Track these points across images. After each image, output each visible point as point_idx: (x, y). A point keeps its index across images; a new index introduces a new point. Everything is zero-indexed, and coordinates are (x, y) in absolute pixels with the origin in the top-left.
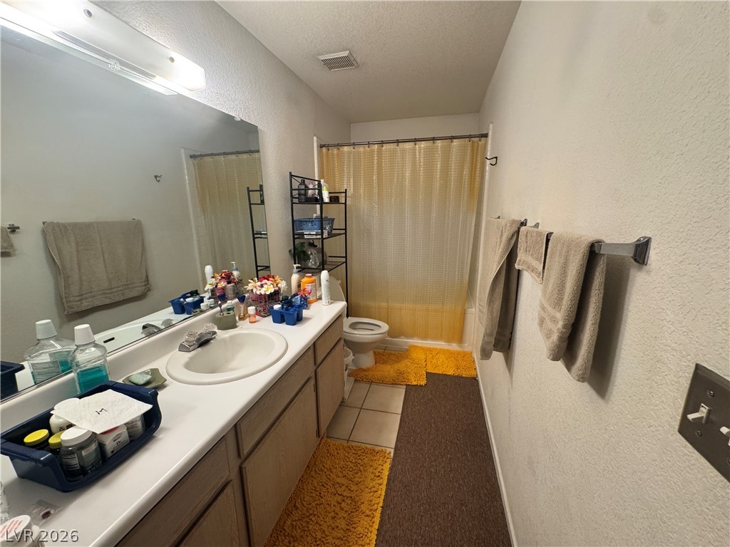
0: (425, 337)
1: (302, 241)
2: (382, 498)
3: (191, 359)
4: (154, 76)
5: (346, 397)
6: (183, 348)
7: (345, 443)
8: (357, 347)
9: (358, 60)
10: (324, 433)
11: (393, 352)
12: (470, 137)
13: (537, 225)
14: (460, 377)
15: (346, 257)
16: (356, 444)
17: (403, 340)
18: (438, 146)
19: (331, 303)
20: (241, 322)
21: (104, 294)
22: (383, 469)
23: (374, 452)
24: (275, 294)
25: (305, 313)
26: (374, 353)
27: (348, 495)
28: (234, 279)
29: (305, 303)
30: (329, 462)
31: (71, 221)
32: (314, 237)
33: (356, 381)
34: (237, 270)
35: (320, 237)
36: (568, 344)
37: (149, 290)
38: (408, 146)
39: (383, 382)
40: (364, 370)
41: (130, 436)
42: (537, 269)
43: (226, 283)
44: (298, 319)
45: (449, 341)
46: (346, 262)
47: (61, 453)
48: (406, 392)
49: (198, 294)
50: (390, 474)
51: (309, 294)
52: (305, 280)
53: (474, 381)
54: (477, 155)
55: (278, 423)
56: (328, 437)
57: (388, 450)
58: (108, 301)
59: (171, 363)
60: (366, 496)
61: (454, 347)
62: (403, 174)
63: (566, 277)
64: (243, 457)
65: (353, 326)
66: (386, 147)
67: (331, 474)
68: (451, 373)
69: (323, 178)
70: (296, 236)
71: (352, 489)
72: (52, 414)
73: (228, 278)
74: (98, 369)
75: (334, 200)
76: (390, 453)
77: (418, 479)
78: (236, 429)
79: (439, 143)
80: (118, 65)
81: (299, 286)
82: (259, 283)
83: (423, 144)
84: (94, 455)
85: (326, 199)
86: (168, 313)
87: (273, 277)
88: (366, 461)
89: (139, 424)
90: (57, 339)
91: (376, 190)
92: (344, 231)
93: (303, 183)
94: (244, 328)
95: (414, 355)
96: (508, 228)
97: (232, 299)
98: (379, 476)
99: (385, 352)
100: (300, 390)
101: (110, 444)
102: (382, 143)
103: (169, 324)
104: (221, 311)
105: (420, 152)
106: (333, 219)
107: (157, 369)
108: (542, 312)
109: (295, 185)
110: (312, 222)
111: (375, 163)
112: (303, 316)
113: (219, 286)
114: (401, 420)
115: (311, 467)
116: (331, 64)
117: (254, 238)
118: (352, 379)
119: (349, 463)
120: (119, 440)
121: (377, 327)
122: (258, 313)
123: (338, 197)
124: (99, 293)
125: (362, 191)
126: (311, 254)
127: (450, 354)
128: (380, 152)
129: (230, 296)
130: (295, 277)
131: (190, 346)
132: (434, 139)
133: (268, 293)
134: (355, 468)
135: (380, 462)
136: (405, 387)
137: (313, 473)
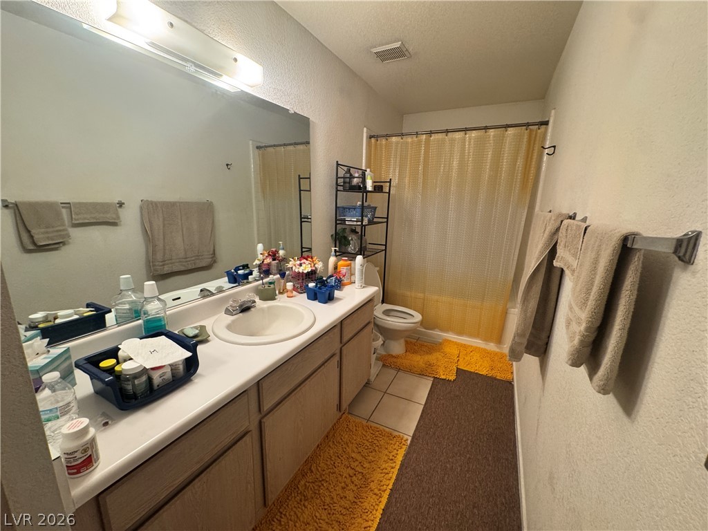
0: (460, 333)
1: (344, 226)
2: (393, 481)
3: (233, 322)
4: (221, 75)
5: (372, 379)
6: (228, 312)
7: (364, 422)
8: (388, 333)
9: (410, 50)
10: (346, 409)
11: (426, 344)
12: (528, 125)
13: (584, 220)
14: (493, 379)
15: (386, 245)
16: (376, 425)
17: (437, 332)
18: (489, 136)
19: (364, 287)
20: (281, 296)
21: (180, 262)
22: (397, 454)
23: (391, 436)
24: (312, 274)
25: (337, 293)
26: (406, 342)
27: (360, 471)
28: (279, 257)
29: (340, 285)
30: (346, 436)
31: (161, 200)
32: (355, 223)
33: (384, 365)
34: (283, 249)
35: (359, 223)
36: (592, 349)
37: (215, 262)
38: (458, 135)
39: (410, 371)
40: (393, 357)
41: (173, 376)
42: (572, 266)
43: (271, 260)
44: (330, 299)
45: (487, 339)
46: (385, 250)
47: (122, 379)
48: (432, 384)
49: (248, 268)
50: (404, 460)
51: (344, 276)
52: (341, 263)
53: (509, 385)
54: (534, 144)
55: (299, 389)
56: (349, 413)
57: (406, 437)
58: (183, 268)
59: (217, 324)
60: (377, 476)
61: (491, 347)
62: (449, 164)
63: (595, 274)
64: (263, 414)
65: (387, 313)
66: (434, 137)
67: (347, 448)
68: (484, 372)
69: (370, 168)
70: (338, 222)
71: (365, 466)
72: (120, 349)
73: (274, 255)
74: (159, 320)
75: (378, 189)
76: (407, 440)
77: (431, 472)
78: (258, 386)
79: (492, 132)
80: (193, 67)
81: (336, 268)
82: (298, 262)
83: (474, 134)
84: (144, 385)
85: (369, 187)
86: (224, 282)
87: (312, 258)
88: (382, 443)
89: (181, 367)
90: (134, 290)
91: (421, 181)
92: (386, 220)
93: (349, 171)
94: (282, 301)
95: (447, 349)
96: (552, 222)
97: (274, 275)
98: (392, 460)
99: (416, 341)
100: (323, 364)
101: (157, 378)
102: (431, 133)
103: (220, 290)
104: (263, 284)
105: (470, 142)
106: (376, 208)
107: (205, 326)
108: (570, 313)
109: (341, 173)
110: (355, 209)
111: (422, 153)
112: (335, 296)
113: (266, 262)
114: (423, 410)
115: (329, 437)
116: (384, 56)
117: (301, 222)
118: (381, 364)
119: (365, 441)
120: (164, 377)
121: (410, 316)
122: (295, 289)
123: (382, 186)
124: (178, 260)
125: (407, 180)
126: (352, 239)
127: (485, 353)
128: (427, 143)
129: (274, 271)
130: (332, 260)
131: (234, 311)
132: (486, 128)
133: (305, 272)
134: (370, 447)
135: (396, 447)
136: (432, 379)
137: (331, 443)
